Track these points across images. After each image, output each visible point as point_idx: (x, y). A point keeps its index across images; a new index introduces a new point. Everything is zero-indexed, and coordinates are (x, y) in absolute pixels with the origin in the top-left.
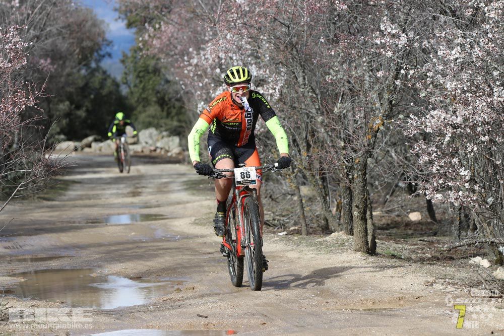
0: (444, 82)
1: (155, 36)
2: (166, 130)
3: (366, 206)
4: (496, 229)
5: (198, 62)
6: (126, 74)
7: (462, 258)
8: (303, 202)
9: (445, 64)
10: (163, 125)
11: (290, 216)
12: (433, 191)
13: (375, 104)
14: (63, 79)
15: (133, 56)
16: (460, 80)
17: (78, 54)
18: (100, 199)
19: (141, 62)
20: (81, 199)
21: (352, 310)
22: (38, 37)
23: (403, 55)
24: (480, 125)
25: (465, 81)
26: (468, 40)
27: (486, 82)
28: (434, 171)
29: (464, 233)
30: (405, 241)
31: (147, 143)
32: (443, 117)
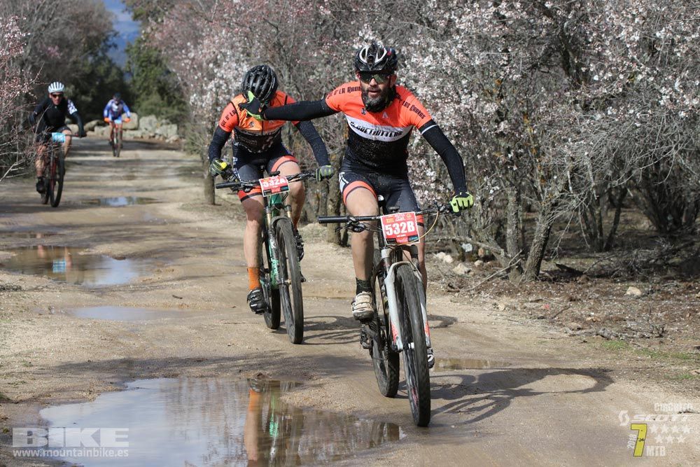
0: (416, 88)
1: (157, 29)
2: (166, 119)
4: (460, 227)
5: (195, 56)
6: (129, 63)
9: (417, 71)
10: (164, 113)
14: (69, 66)
15: (136, 47)
16: (431, 87)
17: (84, 43)
18: (97, 181)
19: (144, 53)
20: (79, 180)
21: (317, 297)
22: (46, 26)
25: (436, 88)
26: (440, 49)
27: (455, 89)
31: (146, 129)
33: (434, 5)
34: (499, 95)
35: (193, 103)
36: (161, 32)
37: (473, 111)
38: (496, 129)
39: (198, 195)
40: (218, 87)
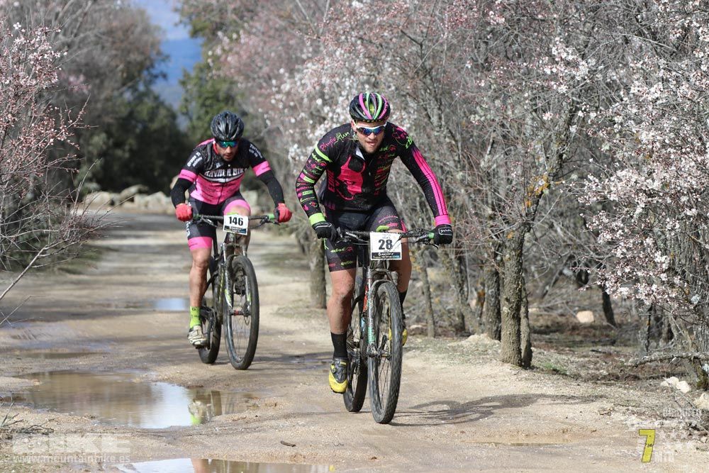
0: (637, 132)
1: (231, 50)
3: (520, 300)
4: (701, 339)
5: (291, 88)
6: (186, 100)
7: (650, 378)
8: (431, 290)
11: (411, 309)
12: (616, 282)
13: (538, 159)
14: (99, 106)
15: (197, 77)
16: (660, 130)
17: (122, 71)
18: (145, 274)
19: (208, 86)
21: (496, 444)
22: (69, 46)
23: (581, 91)
24: (685, 193)
25: (668, 131)
26: (674, 73)
27: (696, 133)
28: (619, 254)
29: (653, 344)
30: (570, 351)
32: (634, 180)
35: (294, 159)
36: (237, 53)
39: (299, 295)
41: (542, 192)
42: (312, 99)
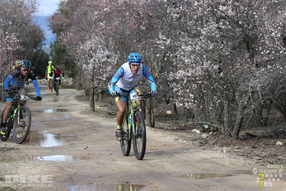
0: (184, 59)
1: (65, 37)
2: (67, 75)
3: (151, 108)
4: (203, 118)
5: (83, 48)
6: (51, 51)
7: (188, 129)
9: (184, 52)
12: (179, 102)
13: (156, 67)
15: (54, 45)
16: (190, 59)
17: (33, 44)
19: (58, 47)
24: (198, 76)
25: (193, 59)
26: (194, 42)
27: (201, 59)
28: (179, 94)
29: (189, 119)
30: (165, 122)
32: (183, 73)
33: (191, 24)
34: (219, 61)
36: (67, 38)
37: (209, 68)
38: (218, 76)
39: (86, 107)
40: (95, 61)
41: (157, 77)
42: (89, 51)
